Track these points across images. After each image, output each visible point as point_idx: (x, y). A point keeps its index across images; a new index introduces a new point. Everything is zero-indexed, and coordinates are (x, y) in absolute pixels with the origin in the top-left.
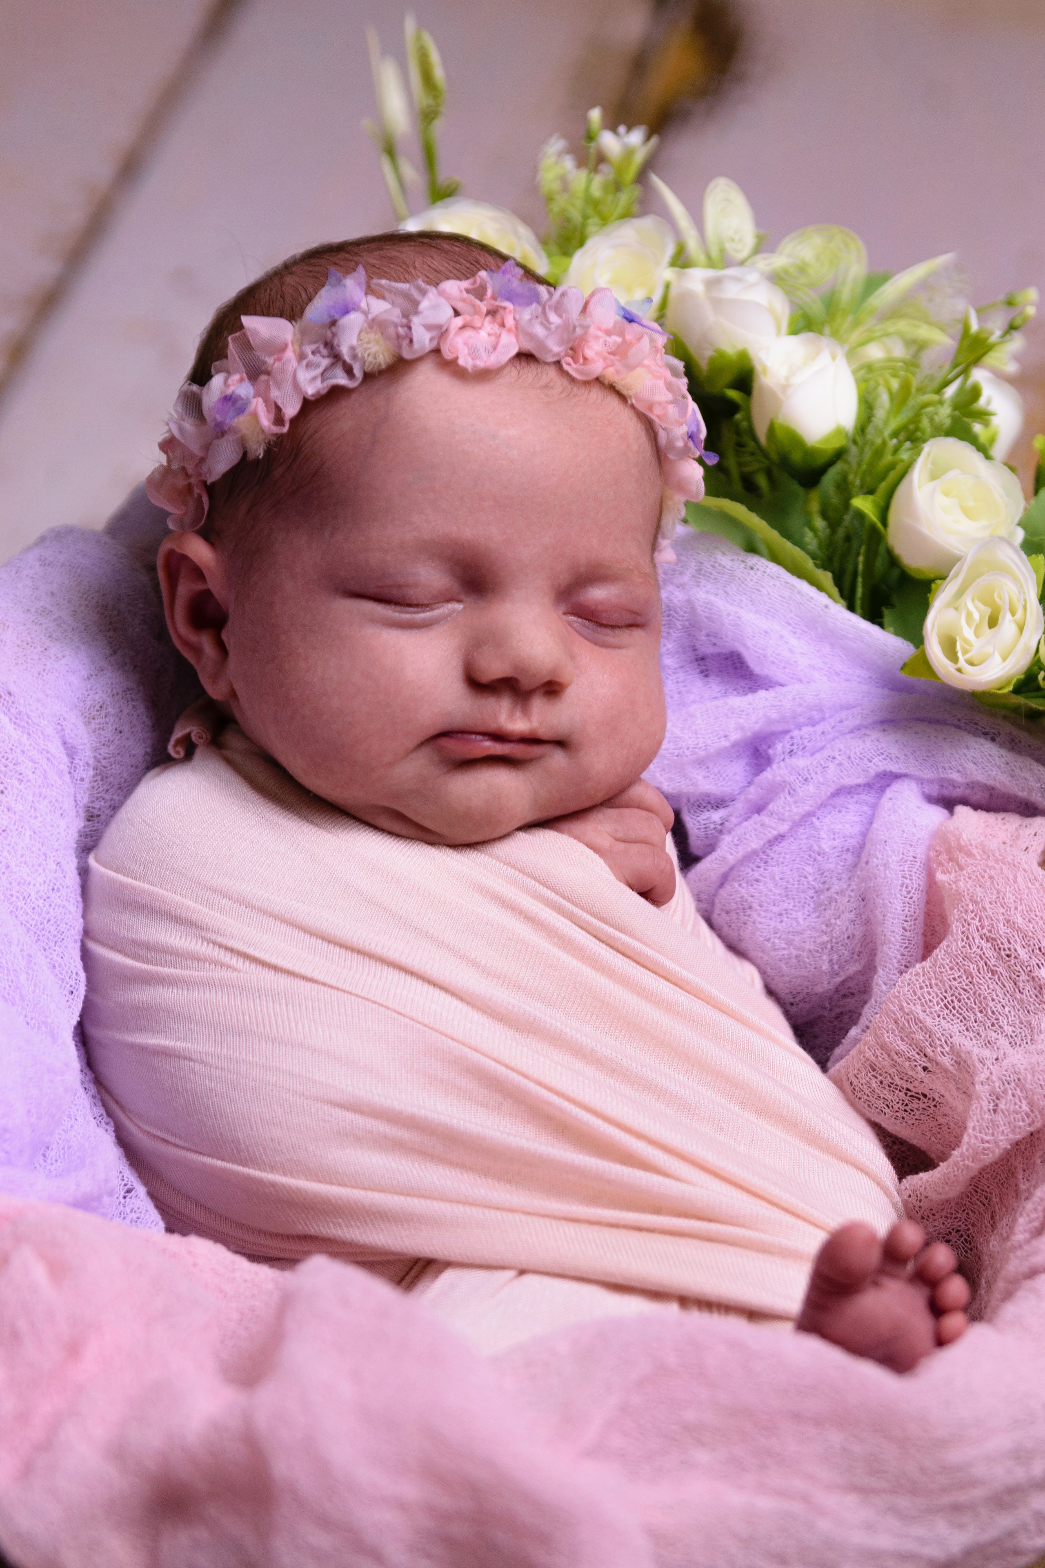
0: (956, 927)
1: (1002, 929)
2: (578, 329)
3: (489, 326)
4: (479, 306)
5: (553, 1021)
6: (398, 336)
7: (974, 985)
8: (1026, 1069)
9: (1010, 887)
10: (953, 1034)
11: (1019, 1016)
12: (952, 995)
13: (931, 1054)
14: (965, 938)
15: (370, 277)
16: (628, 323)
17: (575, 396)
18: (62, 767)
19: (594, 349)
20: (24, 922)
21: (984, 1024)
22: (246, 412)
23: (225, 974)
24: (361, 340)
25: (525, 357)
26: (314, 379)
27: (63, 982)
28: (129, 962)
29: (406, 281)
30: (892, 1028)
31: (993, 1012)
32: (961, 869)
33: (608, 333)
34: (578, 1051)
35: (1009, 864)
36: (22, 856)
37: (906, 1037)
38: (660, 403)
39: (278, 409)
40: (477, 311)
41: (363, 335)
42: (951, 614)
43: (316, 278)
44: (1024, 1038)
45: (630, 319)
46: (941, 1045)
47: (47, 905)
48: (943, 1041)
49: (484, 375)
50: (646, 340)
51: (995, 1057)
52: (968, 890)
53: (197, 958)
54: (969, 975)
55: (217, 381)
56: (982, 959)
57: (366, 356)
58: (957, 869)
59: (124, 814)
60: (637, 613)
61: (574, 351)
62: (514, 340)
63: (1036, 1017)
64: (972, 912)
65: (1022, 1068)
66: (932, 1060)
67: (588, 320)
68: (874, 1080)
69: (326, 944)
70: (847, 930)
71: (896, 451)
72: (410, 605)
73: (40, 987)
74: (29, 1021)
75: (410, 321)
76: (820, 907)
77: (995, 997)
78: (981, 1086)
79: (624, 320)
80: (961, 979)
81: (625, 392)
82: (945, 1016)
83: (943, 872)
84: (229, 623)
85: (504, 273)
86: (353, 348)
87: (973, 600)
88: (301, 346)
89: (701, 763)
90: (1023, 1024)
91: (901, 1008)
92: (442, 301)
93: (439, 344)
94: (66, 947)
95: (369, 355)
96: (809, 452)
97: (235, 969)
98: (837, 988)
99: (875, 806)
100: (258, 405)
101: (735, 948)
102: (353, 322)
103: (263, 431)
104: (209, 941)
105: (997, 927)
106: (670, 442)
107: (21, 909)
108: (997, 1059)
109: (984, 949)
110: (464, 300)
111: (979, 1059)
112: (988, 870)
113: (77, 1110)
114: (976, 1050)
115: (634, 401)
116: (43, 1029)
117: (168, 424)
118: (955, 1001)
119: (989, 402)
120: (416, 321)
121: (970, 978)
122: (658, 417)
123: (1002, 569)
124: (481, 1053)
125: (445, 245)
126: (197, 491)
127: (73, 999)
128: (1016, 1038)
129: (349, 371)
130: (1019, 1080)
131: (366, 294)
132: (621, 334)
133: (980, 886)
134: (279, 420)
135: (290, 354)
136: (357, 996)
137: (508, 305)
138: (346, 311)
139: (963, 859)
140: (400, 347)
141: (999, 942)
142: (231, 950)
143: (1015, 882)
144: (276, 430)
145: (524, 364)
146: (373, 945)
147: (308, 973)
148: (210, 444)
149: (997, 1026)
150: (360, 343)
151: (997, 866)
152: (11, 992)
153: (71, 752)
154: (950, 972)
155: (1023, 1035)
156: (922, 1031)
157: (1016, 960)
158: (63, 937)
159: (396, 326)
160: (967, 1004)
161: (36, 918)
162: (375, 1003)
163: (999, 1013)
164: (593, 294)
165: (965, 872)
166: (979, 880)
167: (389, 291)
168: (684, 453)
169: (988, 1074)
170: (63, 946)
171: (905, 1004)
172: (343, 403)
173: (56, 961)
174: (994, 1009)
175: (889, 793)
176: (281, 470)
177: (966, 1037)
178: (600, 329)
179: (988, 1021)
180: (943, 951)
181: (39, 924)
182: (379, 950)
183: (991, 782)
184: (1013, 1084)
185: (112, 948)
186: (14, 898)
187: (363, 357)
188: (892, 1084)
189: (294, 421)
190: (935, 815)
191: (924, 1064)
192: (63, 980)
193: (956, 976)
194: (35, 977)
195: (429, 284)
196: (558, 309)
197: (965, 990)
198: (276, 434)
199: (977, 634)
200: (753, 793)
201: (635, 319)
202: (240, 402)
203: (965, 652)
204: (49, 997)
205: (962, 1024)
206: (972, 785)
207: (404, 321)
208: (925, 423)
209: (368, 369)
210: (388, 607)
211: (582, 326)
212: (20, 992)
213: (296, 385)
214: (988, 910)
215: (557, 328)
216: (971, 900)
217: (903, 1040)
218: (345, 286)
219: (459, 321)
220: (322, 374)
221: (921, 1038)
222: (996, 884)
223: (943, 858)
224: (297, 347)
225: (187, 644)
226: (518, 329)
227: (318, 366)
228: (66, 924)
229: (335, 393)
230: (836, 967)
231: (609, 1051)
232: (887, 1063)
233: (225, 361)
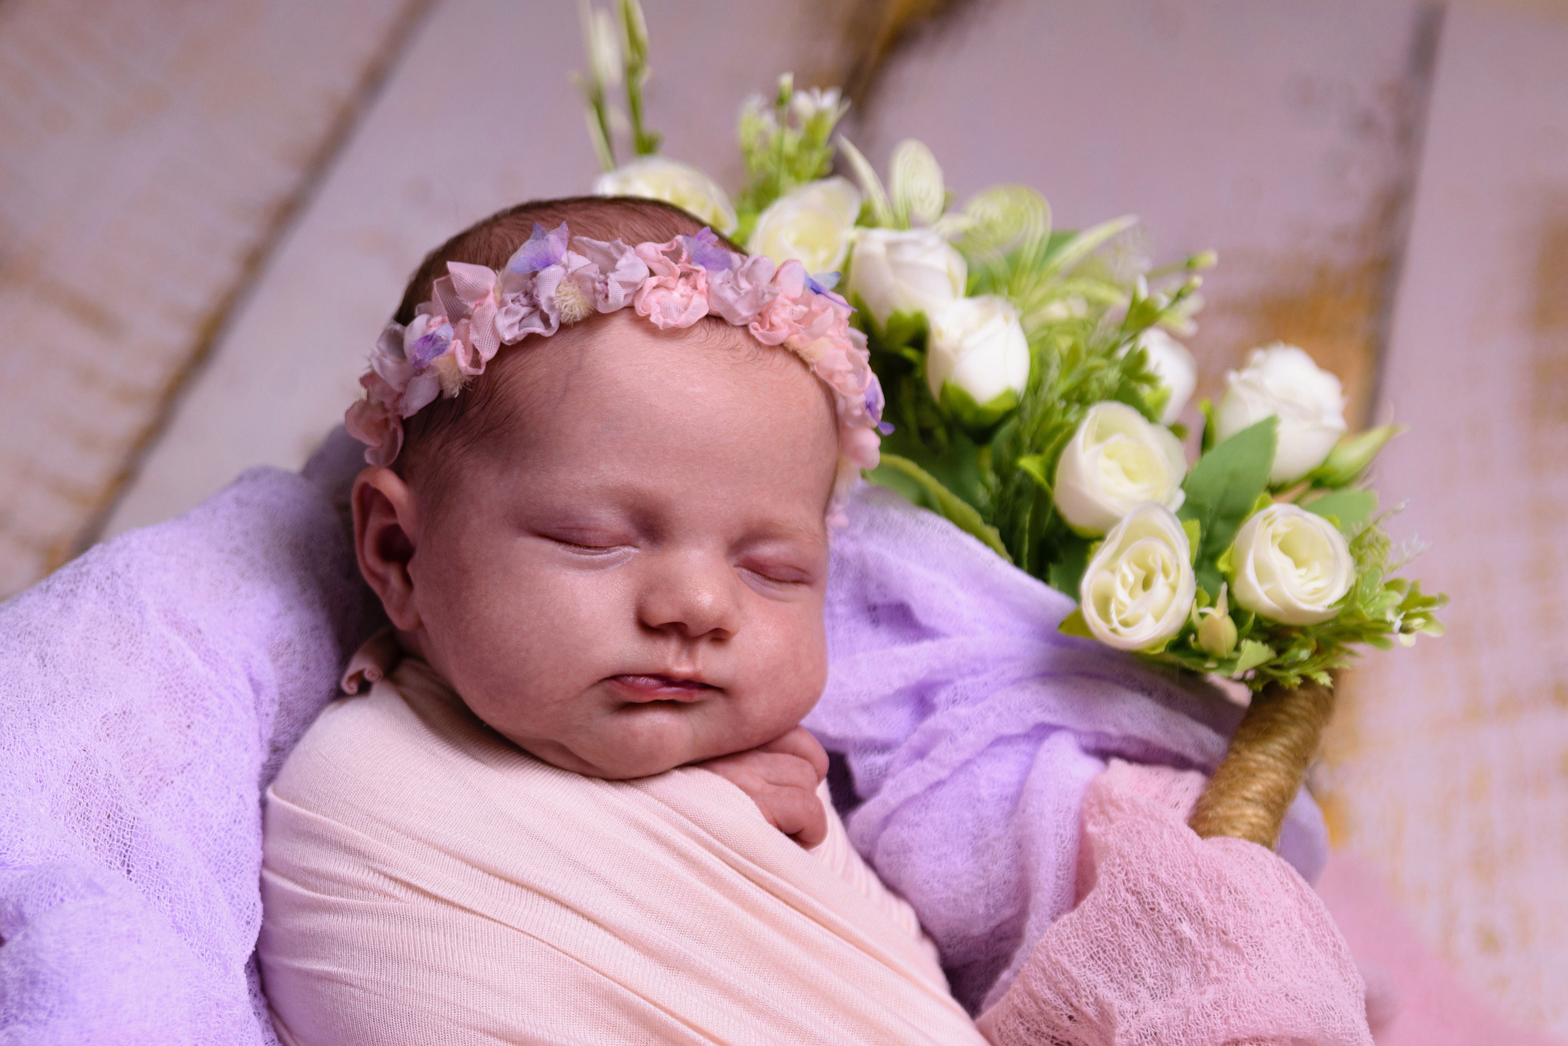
0: (1103, 880)
1: (1146, 883)
2: (766, 296)
3: (681, 288)
4: (673, 268)
5: (702, 960)
6: (595, 290)
7: (1119, 937)
8: (1162, 1024)
9: (1156, 843)
10: (1097, 985)
11: (1161, 969)
12: (1098, 946)
13: (1076, 1004)
14: (1111, 891)
15: (573, 234)
16: (815, 294)
17: (760, 359)
18: (248, 703)
19: (783, 316)
20: (206, 853)
21: (1127, 976)
22: (445, 353)
23: (389, 904)
24: (559, 292)
25: (714, 319)
26: (512, 325)
27: (240, 913)
28: (299, 890)
29: (608, 240)
30: (1040, 977)
31: (1136, 964)
32: (1111, 821)
33: (795, 302)
34: (727, 991)
35: (1157, 820)
36: (206, 789)
37: (1054, 985)
38: (840, 372)
39: (476, 352)
40: (671, 273)
41: (562, 287)
42: (1106, 576)
43: (523, 231)
44: (1164, 991)
45: (817, 291)
46: (1086, 996)
47: (228, 837)
48: (1088, 991)
49: (674, 333)
50: (830, 312)
51: (1135, 1010)
52: (1116, 844)
53: (363, 887)
54: (1114, 926)
55: (419, 322)
56: (1127, 911)
57: (563, 307)
58: (1108, 822)
59: (302, 747)
60: (804, 571)
61: (761, 316)
62: (705, 301)
63: (1177, 969)
64: (1119, 865)
65: (1159, 1021)
66: (1077, 1010)
67: (778, 288)
68: (1021, 1028)
69: (486, 876)
70: (1003, 876)
71: (1065, 411)
72: (589, 547)
73: (215, 919)
74: (204, 953)
75: (607, 277)
76: (977, 852)
77: (1138, 949)
78: (1120, 1038)
79: (812, 291)
80: (1107, 931)
81: (808, 360)
82: (1091, 966)
83: (1095, 824)
84: (417, 556)
85: (700, 238)
86: (551, 299)
87: (1129, 564)
88: (502, 292)
89: (866, 708)
90: (1164, 976)
91: (1049, 957)
92: (640, 260)
93: (633, 301)
94: (245, 878)
95: (566, 307)
96: (979, 412)
97: (397, 899)
98: (993, 932)
99: (1032, 756)
100: (457, 347)
101: (892, 887)
102: (553, 273)
103: (460, 372)
104: (375, 871)
105: (1142, 881)
106: (848, 410)
107: (204, 840)
108: (1136, 1013)
109: (1129, 902)
110: (660, 262)
111: (1120, 1012)
112: (1136, 825)
113: (249, 1038)
114: (1117, 1003)
115: (816, 368)
116: (217, 961)
117: (369, 360)
118: (1101, 952)
119: (1158, 365)
120: (613, 277)
121: (1115, 930)
122: (838, 385)
123: (1158, 535)
124: (630, 990)
125: (648, 210)
126: (392, 425)
127: (250, 930)
128: (1157, 991)
129: (546, 320)
130: (1155, 1034)
131: (568, 249)
132: (808, 304)
133: (1128, 841)
134: (476, 362)
135: (491, 300)
136: (513, 928)
137: (700, 268)
138: (547, 264)
139: (1112, 812)
140: (595, 301)
141: (1144, 896)
142: (396, 880)
143: (1161, 838)
144: (472, 371)
145: (713, 326)
146: (531, 878)
147: (467, 905)
148: (409, 380)
149: (1139, 978)
150: (558, 295)
151: (1145, 822)
152: (188, 924)
153: (257, 688)
154: (1096, 924)
155: (1164, 987)
156: (1069, 980)
157: (1159, 914)
158: (242, 869)
159: (593, 281)
160: (1111, 955)
161: (218, 849)
162: (531, 936)
163: (1142, 965)
164: (784, 264)
165: (1114, 826)
166: (1127, 835)
167: (589, 247)
168: (862, 421)
169: (1128, 1028)
170: (242, 878)
171: (1052, 954)
172: (539, 351)
173: (235, 892)
174: (1137, 961)
175: (1047, 744)
176: (475, 410)
177: (1110, 988)
178: (787, 298)
179: (1132, 973)
180: (1090, 903)
181: (220, 855)
182: (537, 882)
183: (1145, 736)
184: (1149, 1038)
185: (284, 876)
186: (196, 831)
187: (560, 308)
188: (1039, 1031)
189: (490, 363)
190: (1089, 767)
191: (1070, 1014)
192: (240, 911)
193: (1102, 928)
194: (211, 910)
195: (629, 244)
196: (749, 275)
197: (1110, 942)
198: (472, 376)
199: (1131, 594)
200: (916, 739)
201: (822, 291)
202: (440, 343)
203: (1119, 612)
204: (224, 930)
205: (1107, 975)
206: (1127, 738)
207: (602, 277)
208: (1094, 386)
209: (564, 320)
210: (568, 548)
211: (770, 293)
212: (197, 924)
213: (494, 330)
214: (1135, 865)
215: (747, 293)
216: (1118, 854)
217: (1050, 989)
218: (547, 240)
219: (653, 281)
220: (520, 322)
221: (1068, 988)
222: (1143, 839)
223: (1095, 810)
224: (498, 294)
225: (373, 574)
226: (709, 293)
227: (517, 313)
228: (246, 856)
229: (532, 340)
230: (992, 911)
231: (756, 992)
232: (1034, 1010)
233: (428, 303)
